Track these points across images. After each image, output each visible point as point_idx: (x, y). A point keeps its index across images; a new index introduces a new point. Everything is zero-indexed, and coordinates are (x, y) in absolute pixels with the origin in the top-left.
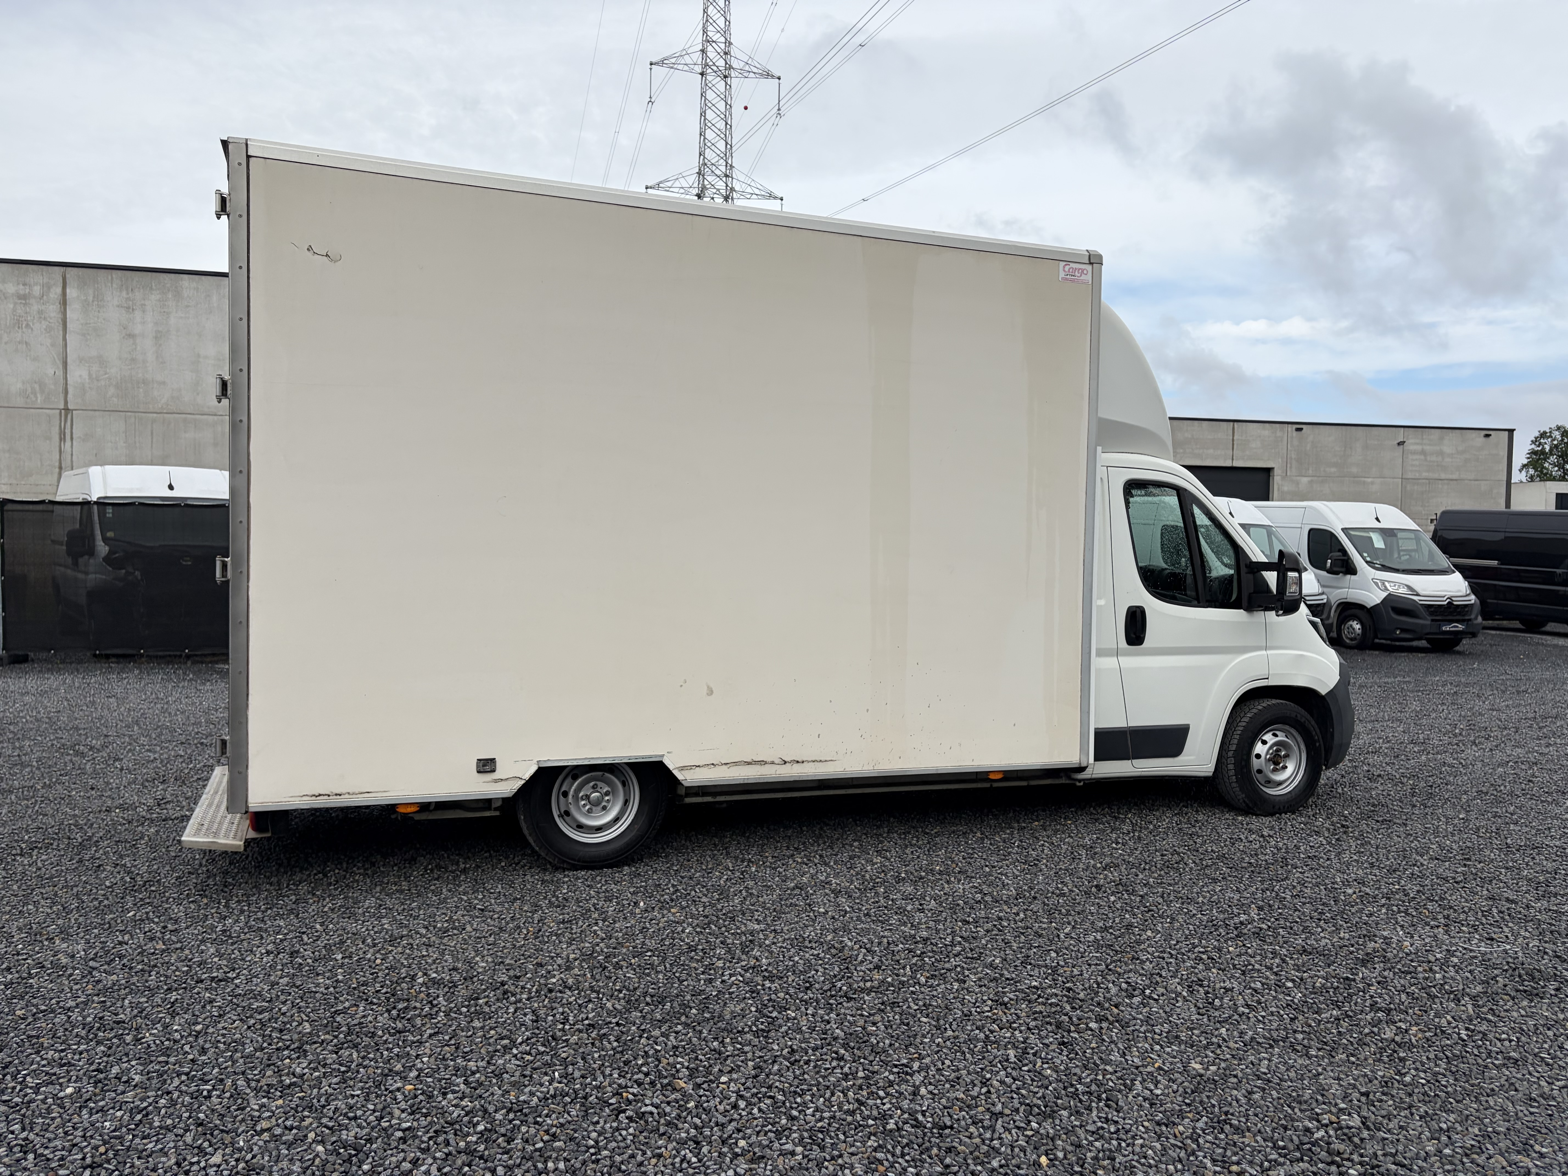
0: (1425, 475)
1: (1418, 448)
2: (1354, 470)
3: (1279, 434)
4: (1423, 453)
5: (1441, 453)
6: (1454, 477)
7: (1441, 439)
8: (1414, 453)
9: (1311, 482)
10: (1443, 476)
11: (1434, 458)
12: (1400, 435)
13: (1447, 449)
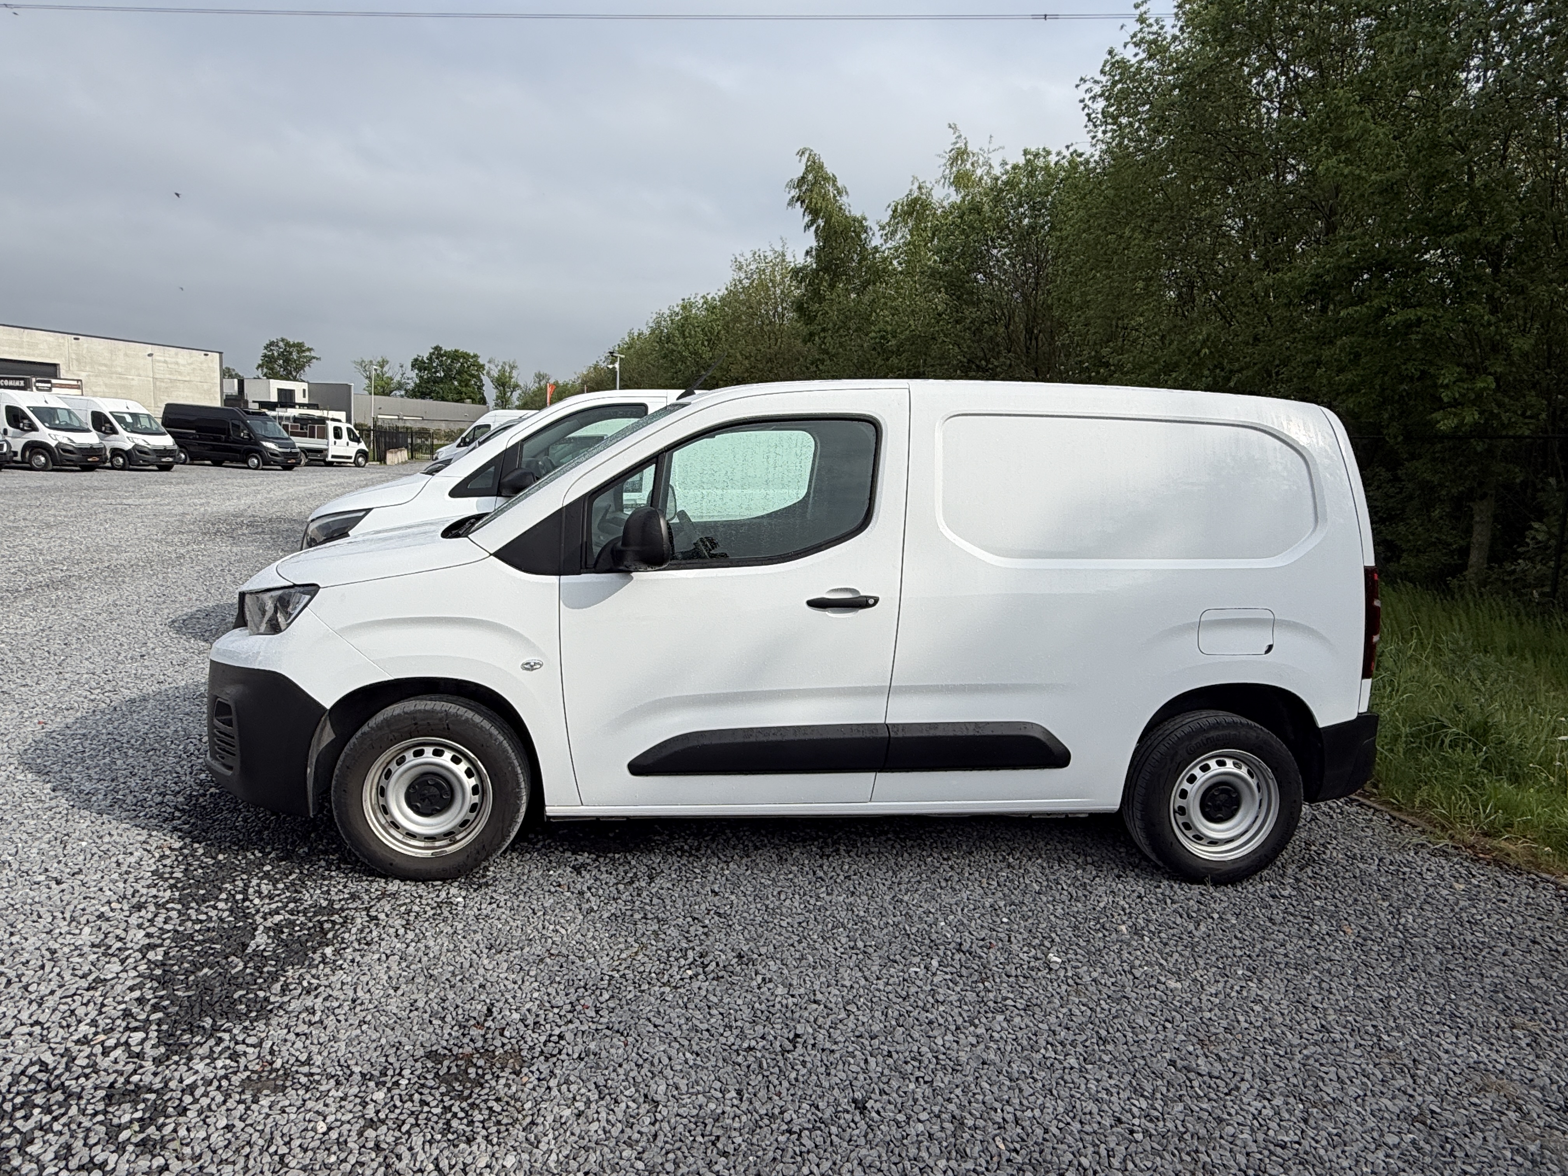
0: (168, 376)
1: (162, 359)
2: (119, 370)
3: (61, 341)
4: (165, 362)
5: (177, 363)
6: (187, 379)
7: (177, 354)
8: (159, 361)
9: (88, 376)
10: (180, 378)
11: (173, 366)
12: (150, 349)
13: (181, 361)
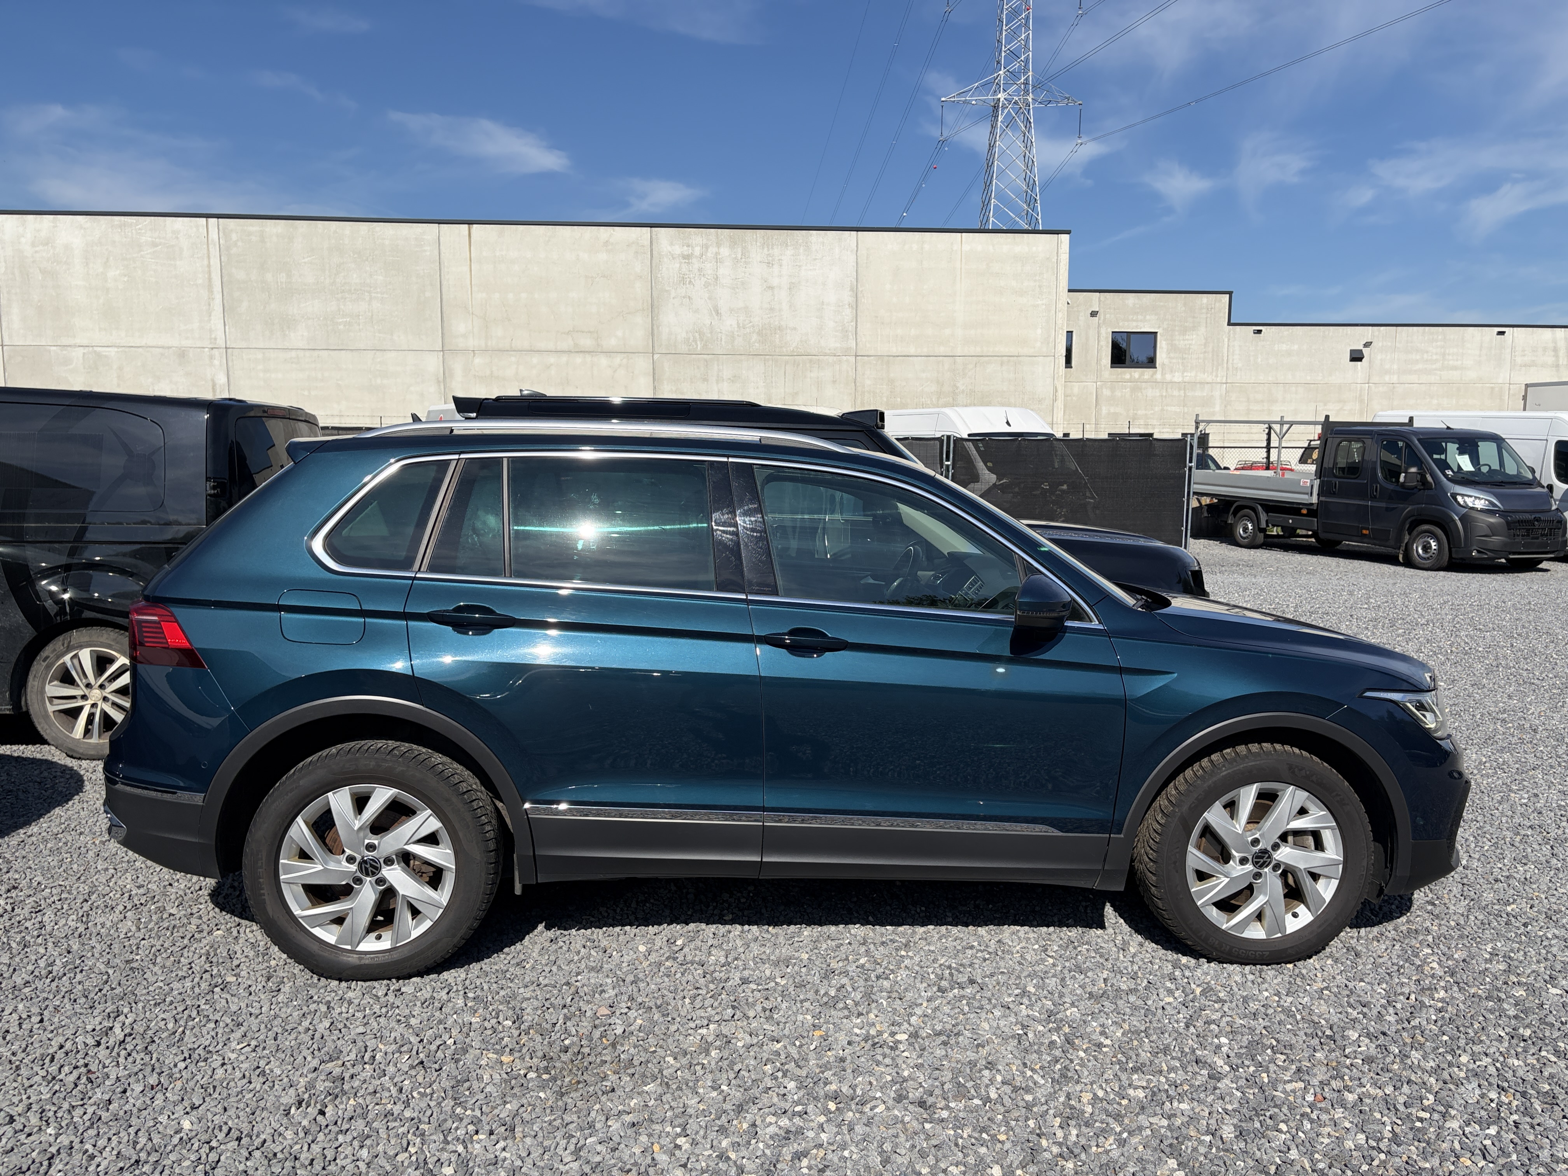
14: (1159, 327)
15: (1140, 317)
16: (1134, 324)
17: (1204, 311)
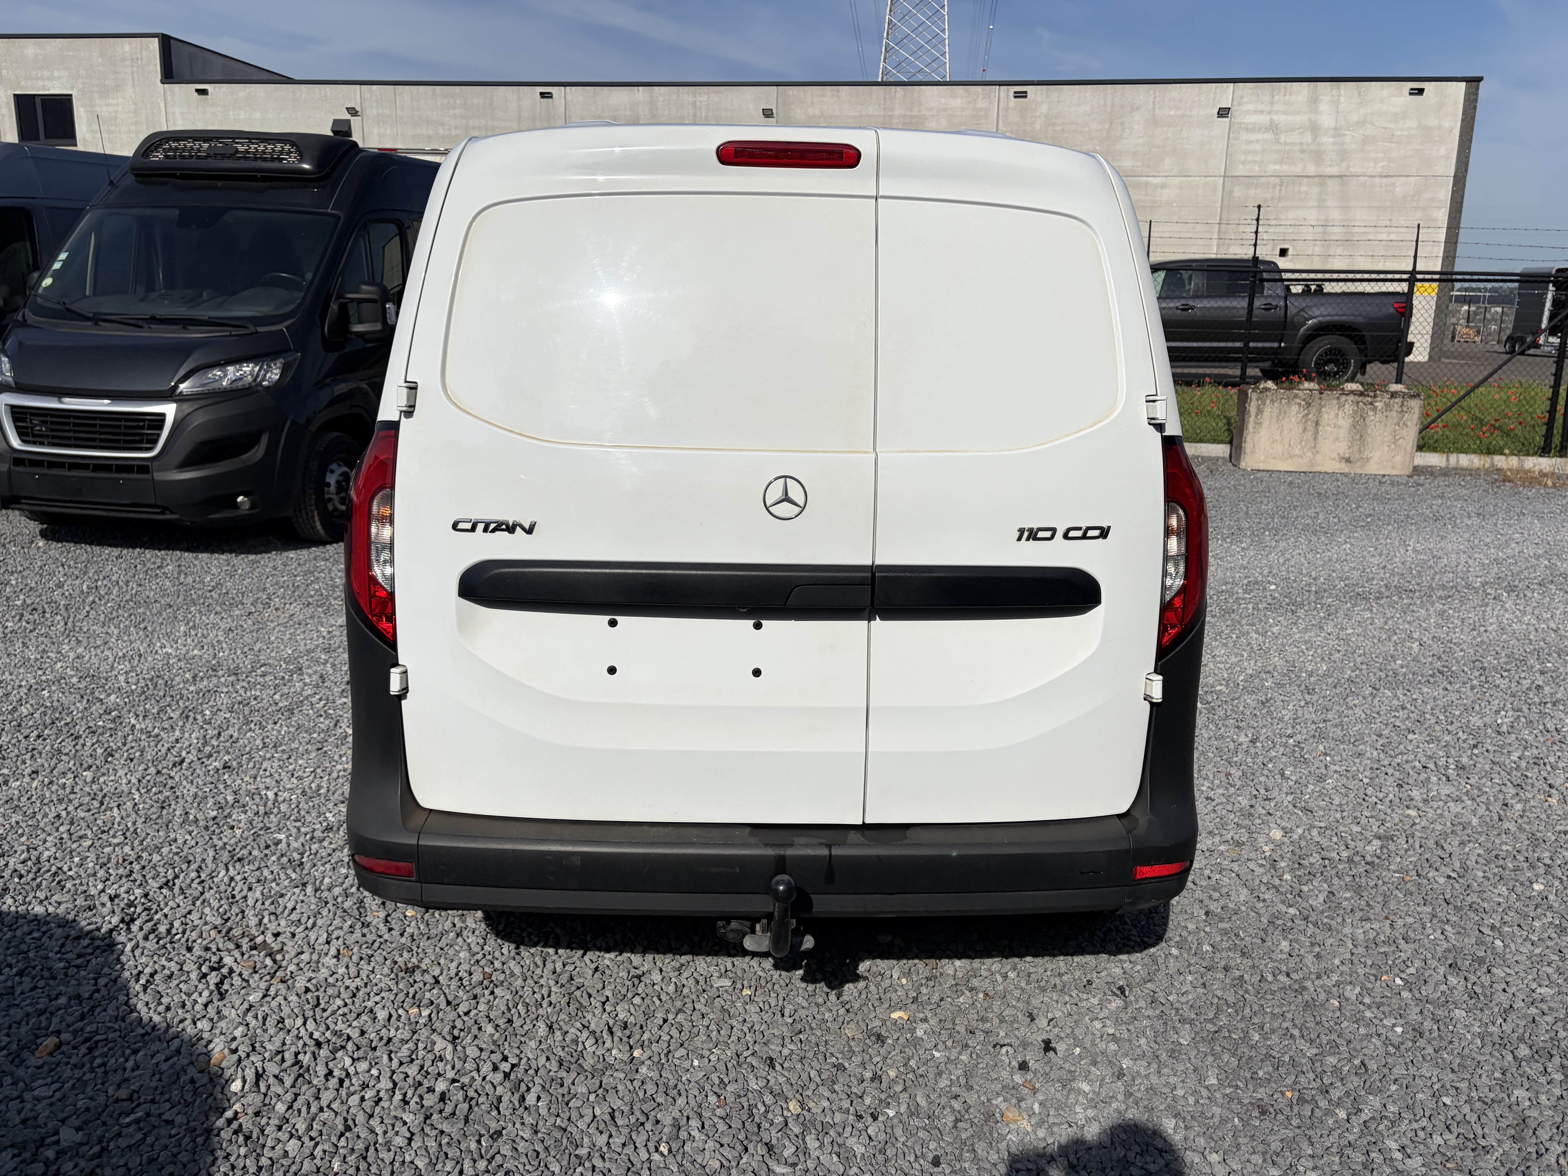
14: (73, 88)
15: (46, 74)
16: (40, 83)
17: (128, 63)
